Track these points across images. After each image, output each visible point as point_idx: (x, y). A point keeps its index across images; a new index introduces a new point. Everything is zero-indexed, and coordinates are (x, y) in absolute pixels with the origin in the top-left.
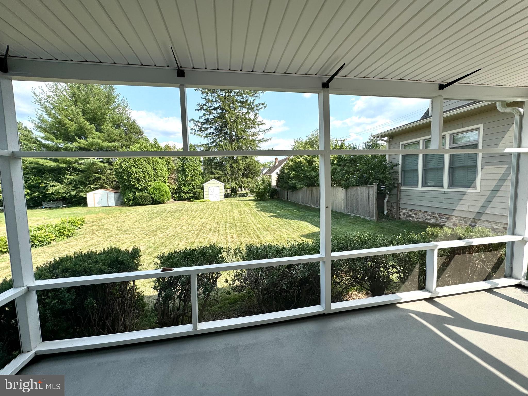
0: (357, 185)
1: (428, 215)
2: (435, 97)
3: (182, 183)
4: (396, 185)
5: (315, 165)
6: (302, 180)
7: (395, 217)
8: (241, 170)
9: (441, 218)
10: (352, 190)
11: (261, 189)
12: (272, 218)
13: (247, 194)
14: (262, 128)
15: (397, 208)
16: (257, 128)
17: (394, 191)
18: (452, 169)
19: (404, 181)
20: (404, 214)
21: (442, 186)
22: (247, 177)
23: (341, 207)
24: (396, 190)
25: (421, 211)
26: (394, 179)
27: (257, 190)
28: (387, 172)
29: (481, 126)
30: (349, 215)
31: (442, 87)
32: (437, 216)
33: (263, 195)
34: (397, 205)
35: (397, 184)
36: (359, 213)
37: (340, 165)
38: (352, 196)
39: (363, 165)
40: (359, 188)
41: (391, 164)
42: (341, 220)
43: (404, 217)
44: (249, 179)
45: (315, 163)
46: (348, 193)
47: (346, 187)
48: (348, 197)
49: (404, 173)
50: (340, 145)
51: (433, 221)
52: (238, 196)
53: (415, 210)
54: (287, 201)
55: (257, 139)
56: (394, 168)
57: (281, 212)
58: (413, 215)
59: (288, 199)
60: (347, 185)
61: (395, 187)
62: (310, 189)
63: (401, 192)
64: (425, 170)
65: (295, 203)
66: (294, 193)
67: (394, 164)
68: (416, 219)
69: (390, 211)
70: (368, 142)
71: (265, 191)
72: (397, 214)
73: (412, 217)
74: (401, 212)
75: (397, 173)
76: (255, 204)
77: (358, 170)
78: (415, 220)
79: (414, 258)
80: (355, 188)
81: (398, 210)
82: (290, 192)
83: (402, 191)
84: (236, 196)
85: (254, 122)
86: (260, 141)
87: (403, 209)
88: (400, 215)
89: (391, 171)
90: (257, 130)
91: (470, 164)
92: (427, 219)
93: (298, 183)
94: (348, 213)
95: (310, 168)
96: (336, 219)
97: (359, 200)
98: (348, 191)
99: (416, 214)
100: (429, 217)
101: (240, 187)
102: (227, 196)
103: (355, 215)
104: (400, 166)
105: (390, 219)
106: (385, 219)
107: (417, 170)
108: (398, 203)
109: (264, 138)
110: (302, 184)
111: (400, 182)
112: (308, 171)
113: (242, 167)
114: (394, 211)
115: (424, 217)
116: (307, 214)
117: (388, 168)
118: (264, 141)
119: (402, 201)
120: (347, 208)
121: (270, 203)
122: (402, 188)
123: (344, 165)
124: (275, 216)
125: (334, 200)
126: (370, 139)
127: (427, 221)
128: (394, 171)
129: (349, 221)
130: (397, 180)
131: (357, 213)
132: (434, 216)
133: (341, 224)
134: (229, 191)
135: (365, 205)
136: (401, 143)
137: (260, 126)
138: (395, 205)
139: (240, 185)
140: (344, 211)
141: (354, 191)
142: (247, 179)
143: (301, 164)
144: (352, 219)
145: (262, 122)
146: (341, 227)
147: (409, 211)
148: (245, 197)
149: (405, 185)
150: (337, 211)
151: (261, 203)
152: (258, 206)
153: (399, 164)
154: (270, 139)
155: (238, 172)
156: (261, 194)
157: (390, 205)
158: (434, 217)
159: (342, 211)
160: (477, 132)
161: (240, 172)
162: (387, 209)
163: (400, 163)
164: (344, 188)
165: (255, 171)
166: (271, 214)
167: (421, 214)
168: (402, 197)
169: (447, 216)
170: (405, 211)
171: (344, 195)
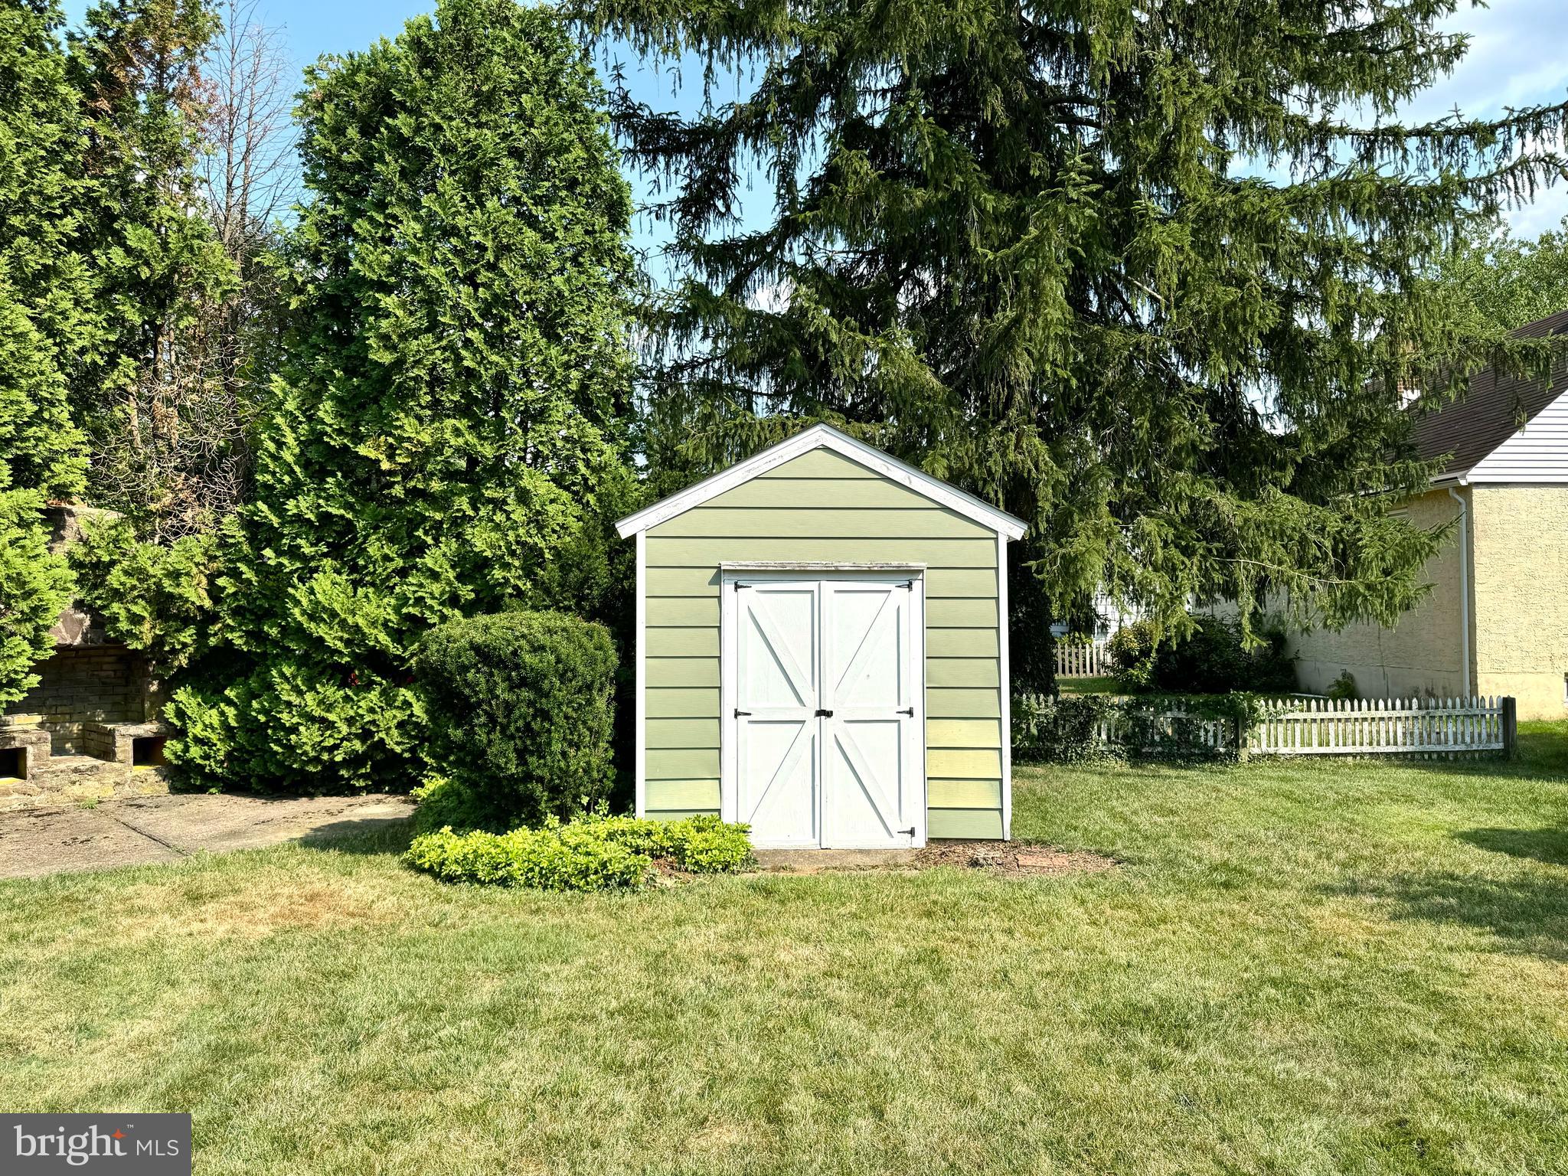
3: (302, 505)
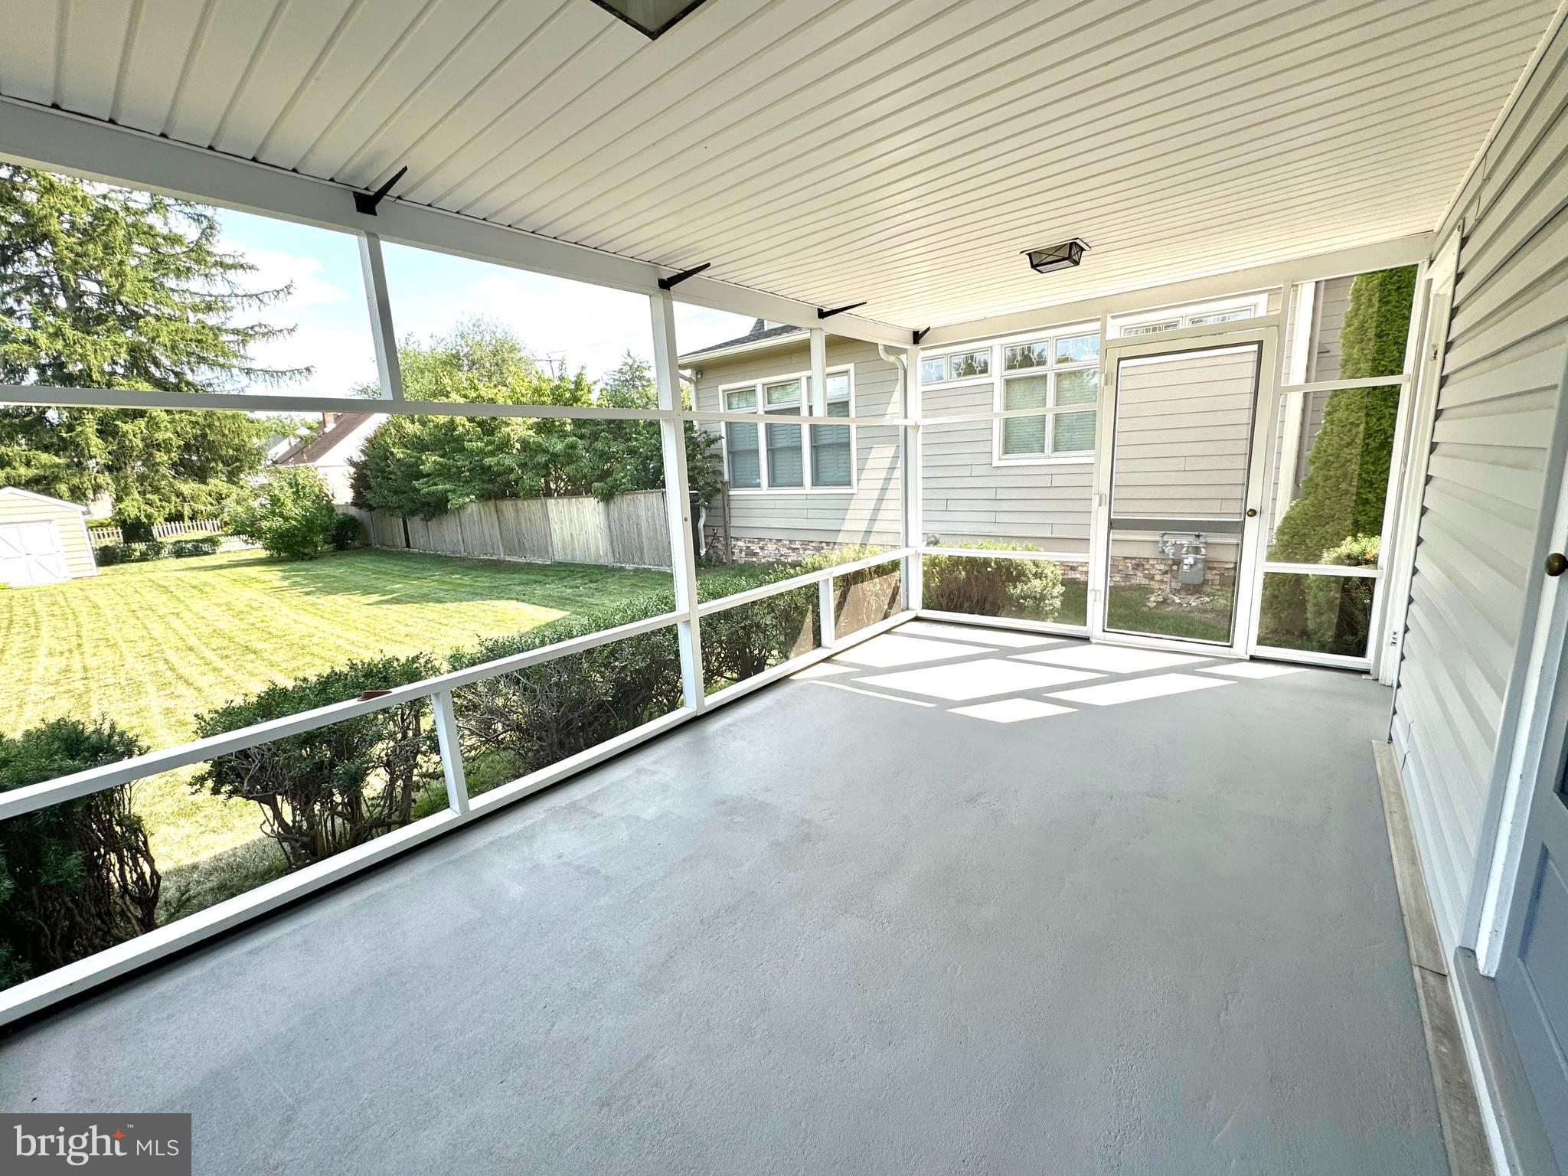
0: (636, 489)
1: (784, 546)
2: (814, 329)
4: (719, 486)
5: (509, 435)
6: (466, 482)
7: (724, 561)
8: (166, 446)
9: (805, 550)
10: (623, 504)
11: (296, 520)
12: (388, 606)
13: (212, 541)
14: (244, 281)
15: (726, 539)
16: (219, 278)
17: (717, 501)
18: (815, 448)
19: (734, 476)
20: (740, 552)
21: (801, 484)
22: (201, 474)
23: (597, 548)
24: (719, 496)
25: (771, 540)
26: (714, 472)
27: (277, 522)
28: (699, 456)
29: (851, 367)
30: (622, 569)
31: (822, 314)
32: (799, 547)
33: (306, 541)
34: (726, 532)
35: (722, 482)
36: (647, 561)
37: (582, 437)
38: (625, 518)
39: (646, 438)
40: (641, 497)
41: (704, 435)
42: (607, 583)
43: (740, 557)
44: (217, 483)
45: (508, 430)
46: (611, 512)
47: (607, 497)
48: (612, 523)
49: (733, 458)
50: (573, 380)
51: (793, 557)
52: (165, 552)
53: (760, 539)
54: (408, 553)
55: (230, 325)
56: (712, 446)
57: (408, 587)
58: (758, 550)
59: (408, 545)
60: (609, 491)
61: (718, 491)
62: (493, 509)
63: (732, 502)
64: (771, 451)
65: (439, 556)
66: (433, 524)
67: (712, 437)
68: (764, 557)
69: (713, 547)
70: (620, 371)
71: (309, 524)
72: (726, 553)
73: (756, 554)
74: (735, 545)
75: (719, 458)
76: (280, 574)
77: (632, 452)
78: (763, 561)
79: (801, 601)
80: (629, 497)
81: (729, 542)
82: (416, 524)
83: (731, 498)
84: (157, 553)
85: (198, 252)
86: (245, 335)
87: (737, 539)
88: (733, 553)
89: (707, 453)
90: (219, 288)
91: (840, 441)
92: (782, 555)
93: (454, 491)
94: (619, 564)
95: (491, 443)
96: (591, 582)
97: (644, 525)
98: (612, 506)
99: (762, 548)
100: (786, 551)
101: (176, 517)
102: (106, 557)
103: (636, 566)
104: (724, 441)
105: (714, 566)
106: (705, 567)
107: (757, 451)
108: (726, 527)
109: (260, 325)
110: (468, 495)
111: (726, 478)
112: (481, 452)
113: (169, 435)
114: (720, 546)
115: (777, 552)
116: (502, 580)
117: (702, 447)
118: (264, 335)
119: (734, 522)
120: (613, 551)
121: (343, 565)
122: (731, 493)
123: (595, 436)
124: (396, 601)
125: (574, 534)
126: (626, 364)
127: (782, 558)
128: (713, 452)
129: (628, 582)
130: (721, 473)
131: (642, 560)
132: (793, 546)
133: (610, 593)
134: (114, 538)
135: (660, 538)
136: (721, 388)
137: (231, 274)
138: (721, 532)
139: (170, 508)
140: (607, 560)
141: (628, 504)
142: (205, 483)
143: (454, 429)
144: (632, 575)
145: (242, 261)
146: (612, 598)
147: (750, 542)
148: (206, 553)
149: (737, 486)
150: (588, 562)
151: (308, 570)
152: (299, 579)
153: (721, 438)
154: (291, 331)
155: (151, 455)
156: (294, 535)
157: (712, 533)
158: (794, 549)
159: (602, 561)
160: (846, 378)
161: (161, 457)
162: (706, 544)
163: (724, 434)
164: (602, 500)
165: (237, 450)
166: (375, 598)
167: (771, 547)
168: (733, 512)
169: (813, 544)
170: (740, 544)
171: (602, 516)
